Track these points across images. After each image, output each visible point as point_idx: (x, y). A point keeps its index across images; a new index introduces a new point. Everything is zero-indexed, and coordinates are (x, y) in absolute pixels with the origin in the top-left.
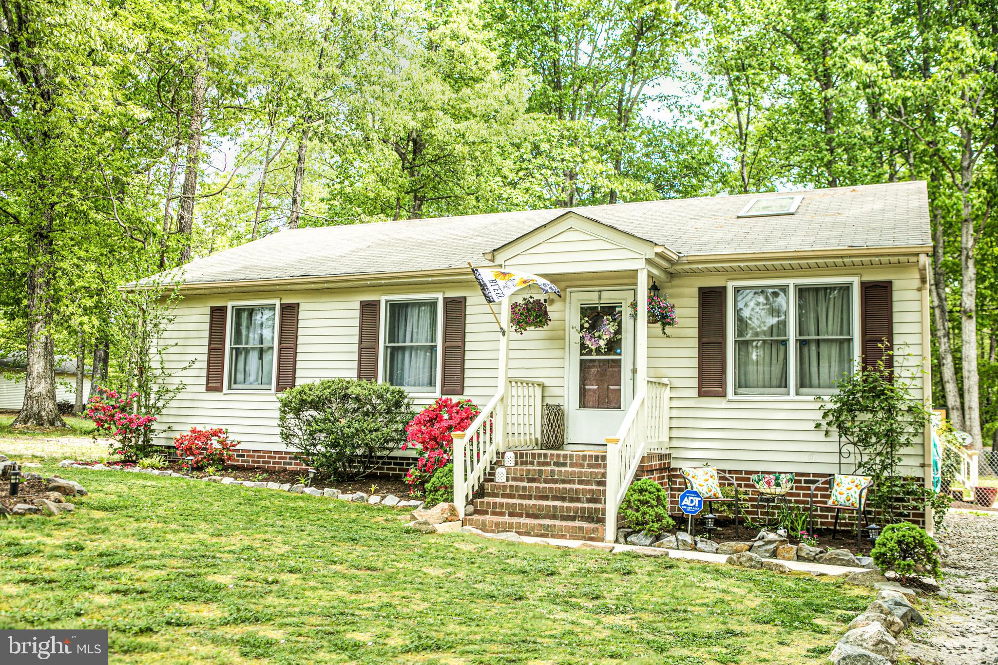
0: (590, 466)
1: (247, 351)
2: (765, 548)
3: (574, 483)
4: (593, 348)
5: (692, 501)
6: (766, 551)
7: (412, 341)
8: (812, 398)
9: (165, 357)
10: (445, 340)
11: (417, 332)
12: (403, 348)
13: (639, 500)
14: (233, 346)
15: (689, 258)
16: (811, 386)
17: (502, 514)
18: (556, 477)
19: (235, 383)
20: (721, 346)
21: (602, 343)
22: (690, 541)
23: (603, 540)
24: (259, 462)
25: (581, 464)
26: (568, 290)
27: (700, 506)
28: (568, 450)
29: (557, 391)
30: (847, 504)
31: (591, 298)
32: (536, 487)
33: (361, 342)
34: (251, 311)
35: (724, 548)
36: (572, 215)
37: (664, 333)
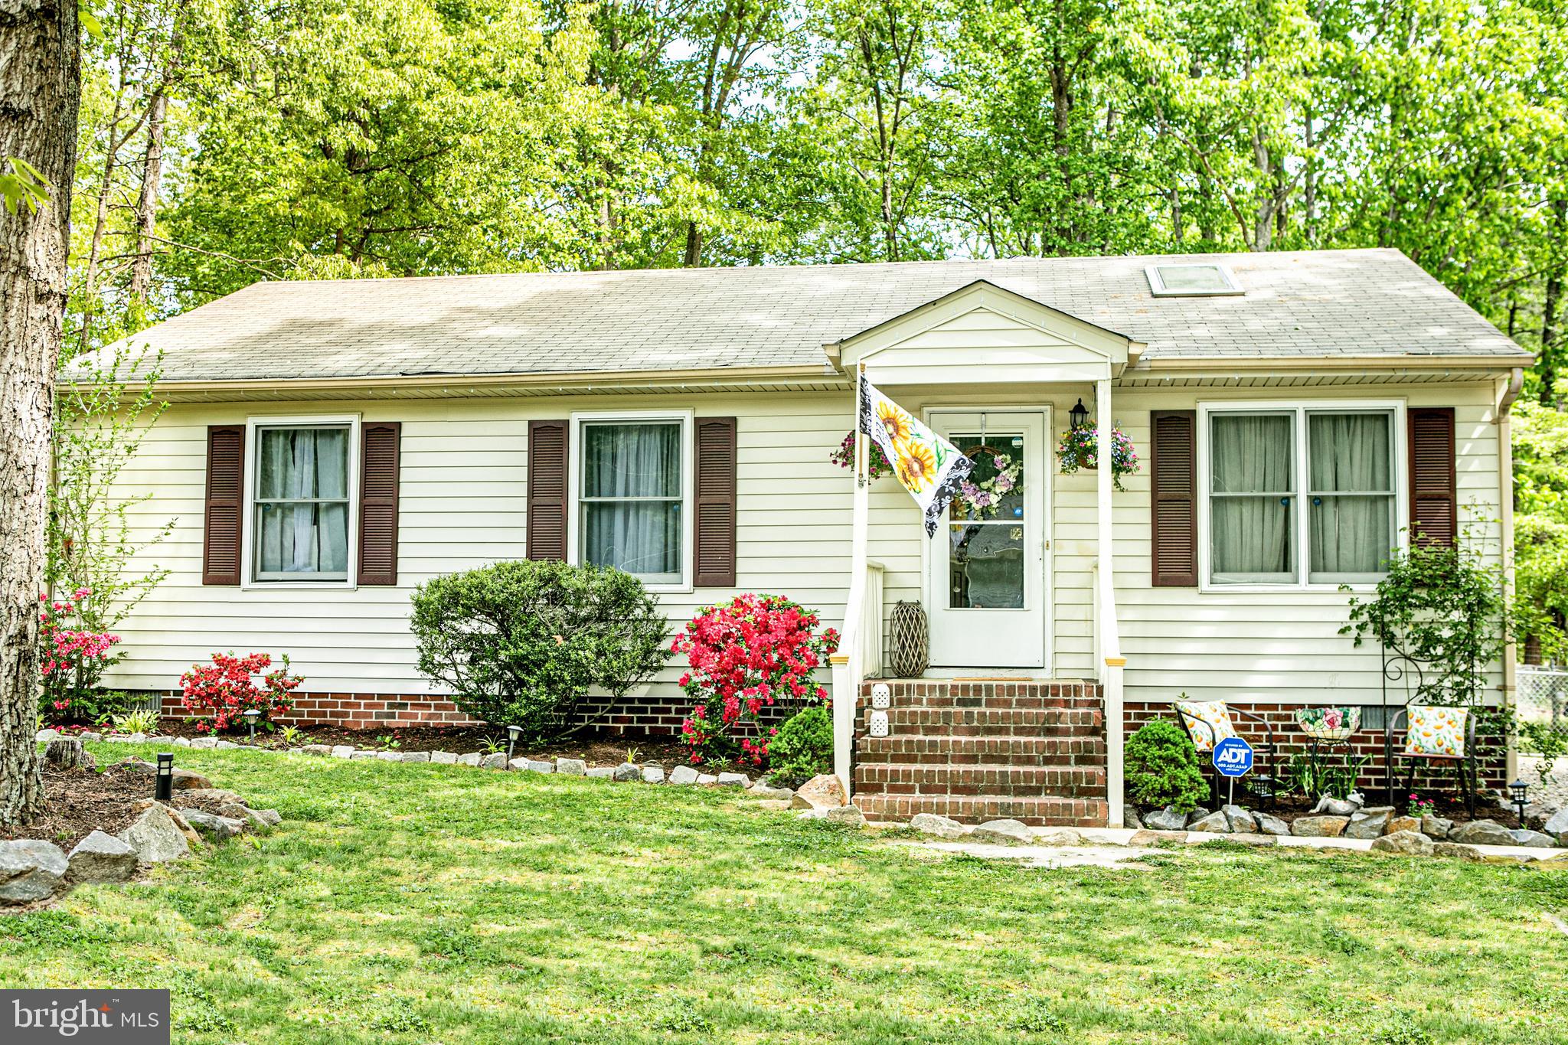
0: (1021, 703)
1: (287, 509)
2: (1370, 823)
3: (1008, 733)
4: (977, 507)
5: (1235, 755)
6: (1372, 828)
7: (626, 494)
8: (1335, 587)
9: (131, 521)
10: (698, 492)
11: (638, 478)
12: (611, 506)
13: (1160, 757)
14: (259, 500)
15: (1154, 364)
16: (1325, 570)
17: (909, 790)
18: (975, 724)
19: (263, 569)
20: (1189, 503)
21: (994, 499)
22: (1250, 820)
23: (1105, 824)
24: (324, 714)
25: (1005, 701)
26: (925, 409)
27: (1247, 762)
28: (932, 678)
29: (911, 580)
30: (1438, 750)
31: (972, 425)
32: (954, 742)
33: (531, 494)
34: (292, 435)
35: (1305, 827)
36: (984, 285)
37: (1117, 484)
